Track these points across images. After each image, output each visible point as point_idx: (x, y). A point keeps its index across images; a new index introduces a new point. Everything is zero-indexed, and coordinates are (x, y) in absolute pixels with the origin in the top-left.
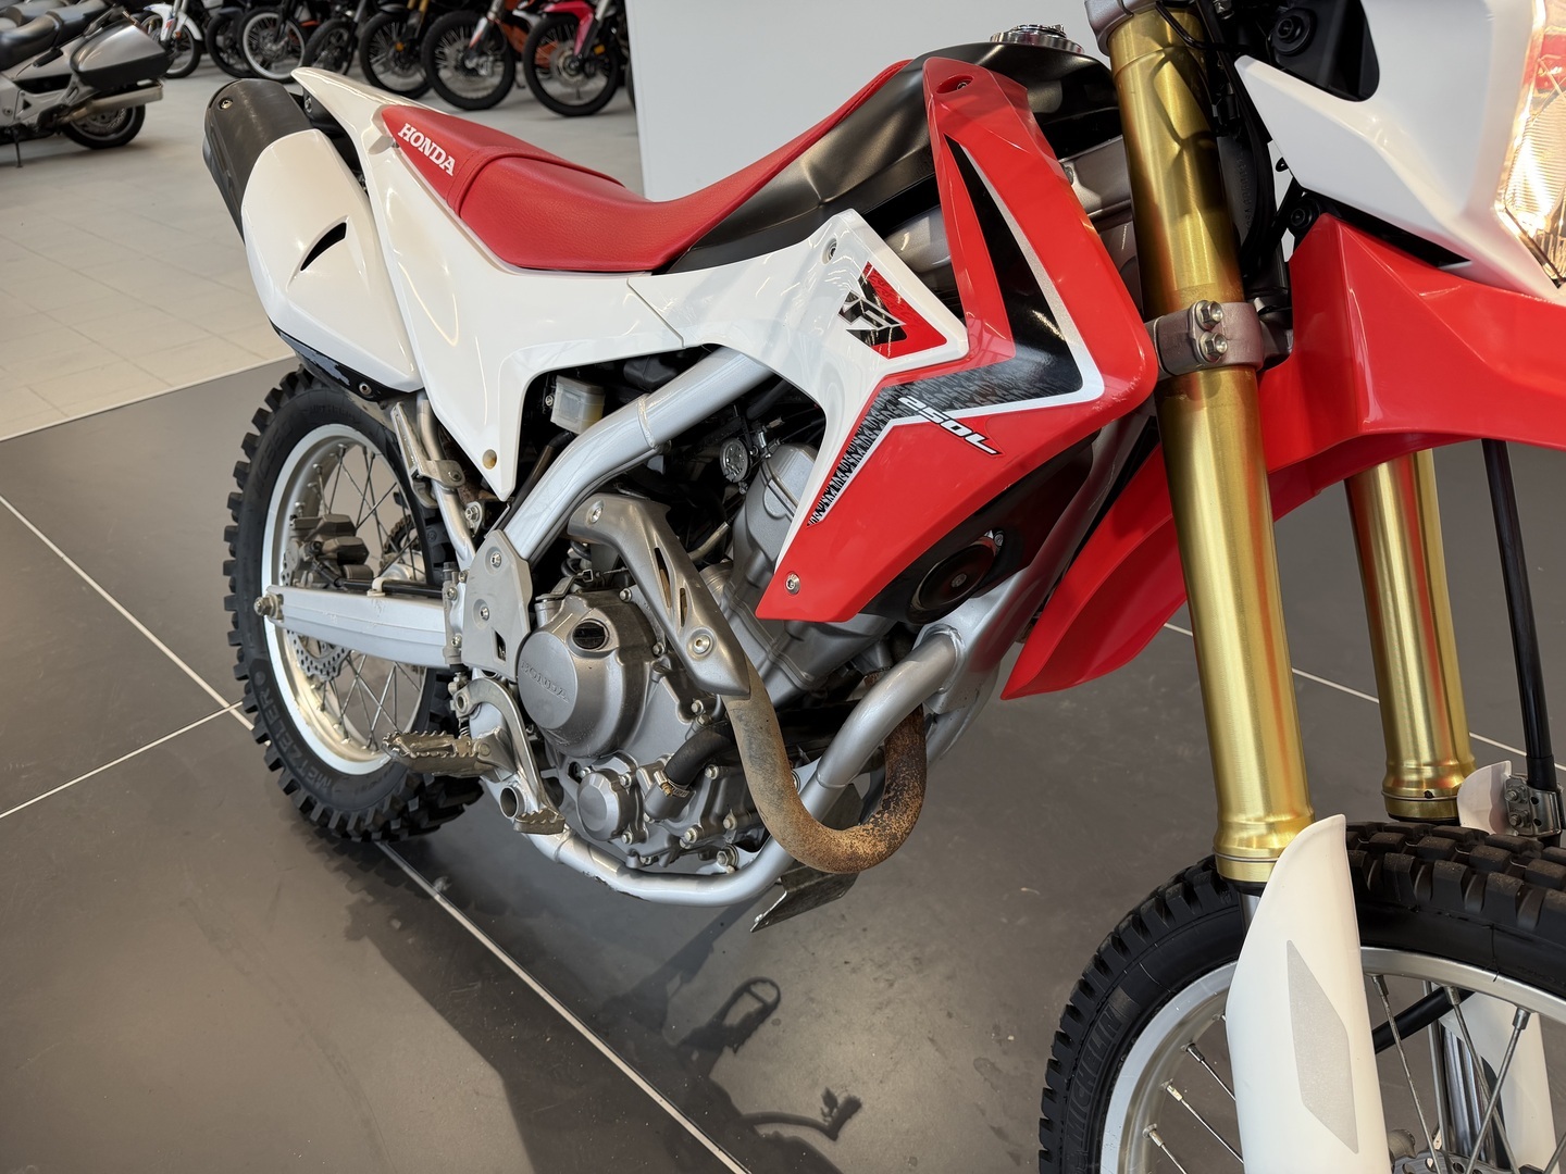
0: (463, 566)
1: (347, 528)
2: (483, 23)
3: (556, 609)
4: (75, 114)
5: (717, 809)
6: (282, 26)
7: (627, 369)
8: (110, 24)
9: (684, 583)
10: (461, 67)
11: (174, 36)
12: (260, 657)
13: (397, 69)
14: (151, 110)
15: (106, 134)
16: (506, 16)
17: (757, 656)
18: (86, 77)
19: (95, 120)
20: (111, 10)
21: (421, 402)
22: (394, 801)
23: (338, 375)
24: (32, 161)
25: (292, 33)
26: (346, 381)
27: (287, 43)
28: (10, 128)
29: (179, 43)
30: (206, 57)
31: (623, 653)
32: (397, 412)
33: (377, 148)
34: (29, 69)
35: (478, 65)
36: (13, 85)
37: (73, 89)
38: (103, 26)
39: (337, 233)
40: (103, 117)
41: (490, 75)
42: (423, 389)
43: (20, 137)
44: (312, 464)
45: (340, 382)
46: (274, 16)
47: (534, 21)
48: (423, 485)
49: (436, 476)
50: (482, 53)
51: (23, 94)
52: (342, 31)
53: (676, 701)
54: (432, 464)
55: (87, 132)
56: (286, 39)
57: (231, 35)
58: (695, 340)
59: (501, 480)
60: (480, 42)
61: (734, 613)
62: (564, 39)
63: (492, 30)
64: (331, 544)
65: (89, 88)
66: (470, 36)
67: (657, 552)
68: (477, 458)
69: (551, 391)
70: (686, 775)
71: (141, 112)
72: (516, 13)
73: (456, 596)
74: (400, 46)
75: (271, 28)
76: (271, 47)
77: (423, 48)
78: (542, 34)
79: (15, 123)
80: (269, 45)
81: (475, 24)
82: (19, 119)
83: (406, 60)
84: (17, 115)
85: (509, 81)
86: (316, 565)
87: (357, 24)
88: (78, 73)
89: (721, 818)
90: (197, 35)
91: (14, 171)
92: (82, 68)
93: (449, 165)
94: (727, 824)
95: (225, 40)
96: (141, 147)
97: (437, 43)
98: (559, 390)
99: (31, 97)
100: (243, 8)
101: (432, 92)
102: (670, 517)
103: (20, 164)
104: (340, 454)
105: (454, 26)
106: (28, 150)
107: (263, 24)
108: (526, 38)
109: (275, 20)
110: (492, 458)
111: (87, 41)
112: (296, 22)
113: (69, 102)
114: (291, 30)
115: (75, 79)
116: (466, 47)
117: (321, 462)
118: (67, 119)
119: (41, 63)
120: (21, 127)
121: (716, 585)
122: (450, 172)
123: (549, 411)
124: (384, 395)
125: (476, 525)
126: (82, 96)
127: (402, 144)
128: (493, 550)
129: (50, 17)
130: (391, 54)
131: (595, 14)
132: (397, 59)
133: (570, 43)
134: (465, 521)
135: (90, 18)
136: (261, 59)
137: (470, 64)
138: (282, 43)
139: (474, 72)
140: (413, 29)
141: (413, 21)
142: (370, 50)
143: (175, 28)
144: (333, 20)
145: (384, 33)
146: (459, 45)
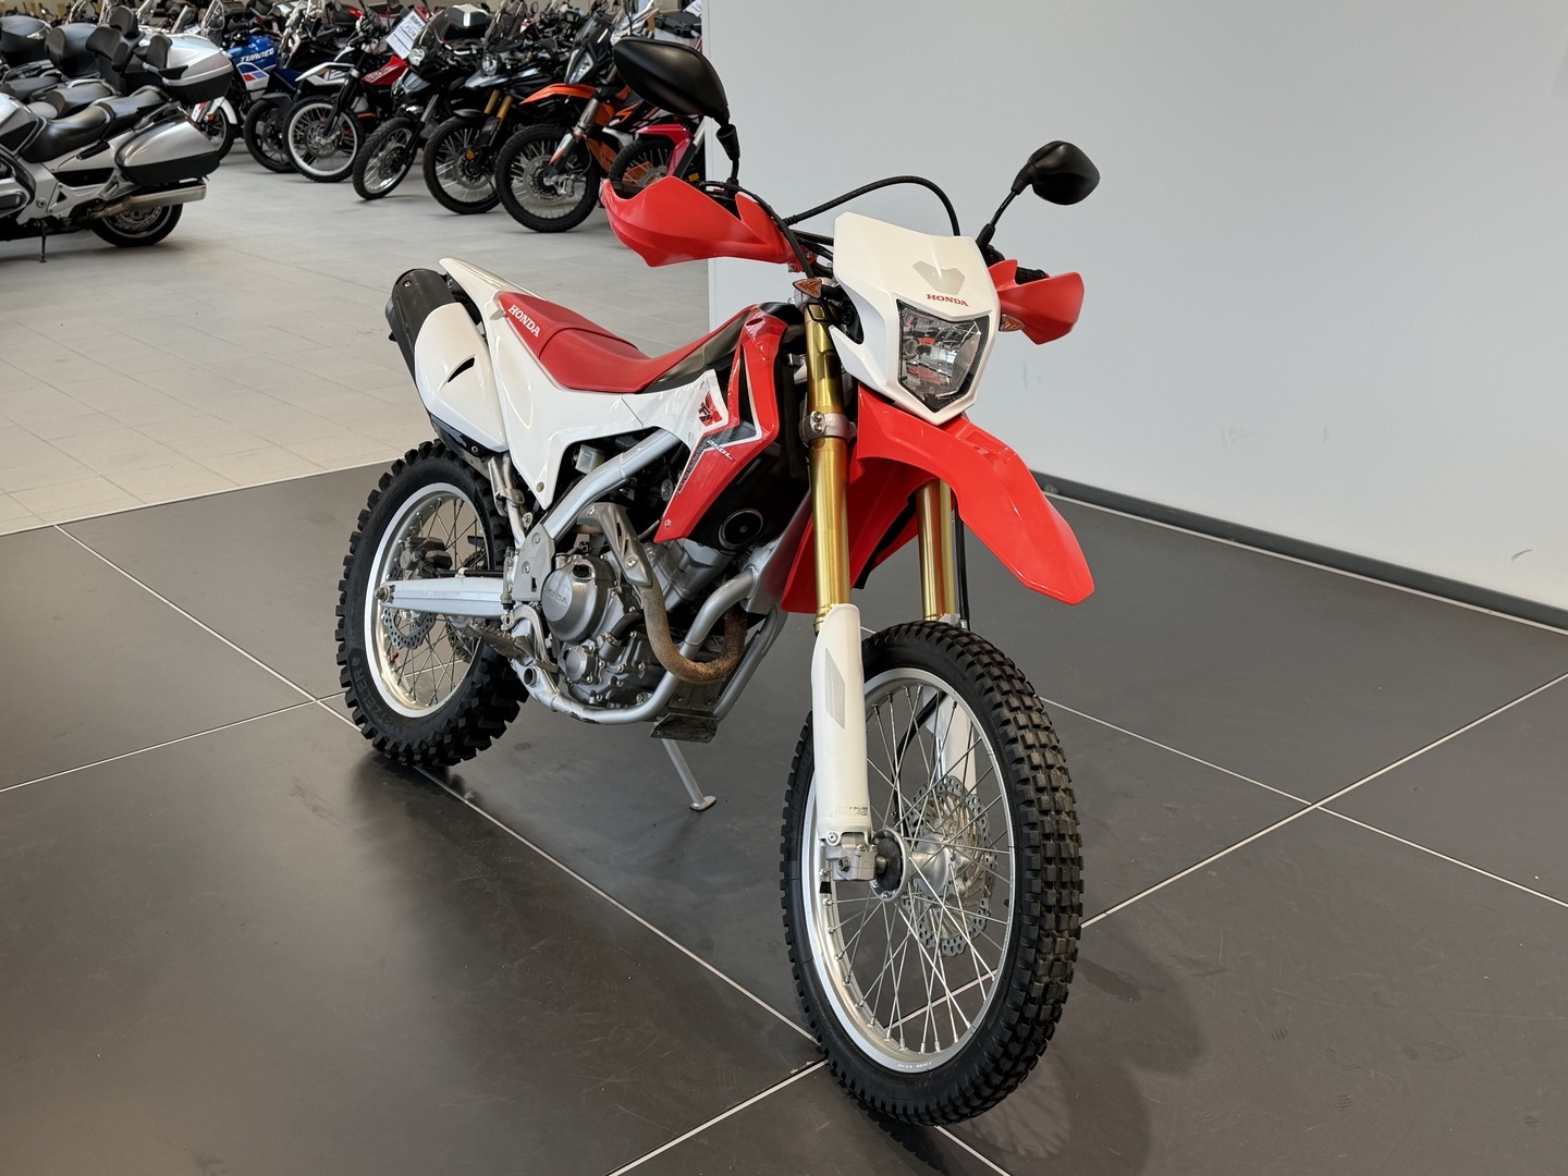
0: (517, 546)
1: (441, 546)
2: (568, 138)
3: (566, 560)
4: (109, 209)
5: (635, 658)
6: (336, 118)
7: (617, 441)
8: (162, 120)
9: (628, 538)
10: (539, 184)
11: (207, 118)
12: (358, 647)
13: (464, 179)
14: (188, 209)
15: (137, 232)
16: (594, 130)
17: (663, 583)
18: (128, 173)
19: (127, 217)
20: (168, 105)
21: (506, 459)
22: (449, 721)
23: (461, 441)
24: (55, 256)
25: (347, 127)
26: (465, 444)
27: (339, 137)
28: (40, 220)
29: (210, 127)
30: (240, 144)
31: (597, 581)
32: (492, 463)
33: (495, 317)
34: (71, 161)
35: (557, 183)
36: (53, 177)
37: (113, 184)
38: (155, 121)
39: (469, 363)
40: (137, 214)
41: (571, 191)
42: (508, 451)
43: (49, 230)
44: (416, 512)
45: (461, 445)
46: (330, 107)
47: (625, 140)
48: (501, 503)
49: (510, 497)
50: (563, 171)
51: (61, 187)
52: (405, 130)
53: (622, 607)
54: (508, 490)
55: (117, 228)
56: (338, 133)
57: (273, 123)
58: (648, 425)
59: (544, 499)
60: (562, 159)
61: (656, 562)
62: (656, 164)
63: (578, 146)
64: (431, 554)
65: (130, 183)
66: (552, 151)
67: (618, 525)
68: (533, 487)
69: (577, 453)
70: (622, 635)
71: (177, 210)
72: (605, 130)
73: (512, 564)
74: (470, 155)
75: (323, 119)
76: (318, 139)
77: (498, 159)
78: (634, 155)
79: (46, 215)
80: (317, 138)
81: (559, 140)
82: (51, 211)
83: (474, 170)
84: (50, 208)
85: (591, 199)
86: (421, 564)
87: (423, 124)
88: (121, 167)
89: (638, 663)
90: (232, 119)
91: (37, 265)
92: (127, 163)
93: (537, 331)
94: (640, 666)
95: (266, 127)
96: (172, 248)
97: (513, 157)
98: (581, 452)
99: (67, 190)
100: (293, 93)
101: (500, 207)
102: (627, 512)
103: (43, 257)
104: (437, 505)
105: (535, 139)
106: (54, 243)
107: (314, 115)
108: (615, 158)
109: (328, 111)
110: (541, 487)
111: (137, 136)
112: (352, 114)
113: (106, 197)
114: (345, 122)
115: (116, 173)
116: (546, 163)
117: (422, 511)
118: (100, 214)
119: (84, 156)
120: (51, 220)
121: (649, 551)
122: (536, 335)
123: (575, 463)
124: (485, 453)
125: (527, 526)
126: (121, 191)
127: (508, 315)
128: (536, 534)
129: (100, 108)
130: (459, 162)
131: (693, 139)
132: (465, 168)
133: (662, 168)
134: (522, 523)
135: (142, 112)
136: (303, 152)
137: (548, 182)
138: (333, 137)
139: (552, 190)
140: (488, 136)
141: (489, 128)
142: (437, 155)
143: (208, 110)
144: (396, 119)
145: (454, 138)
146: (537, 162)
